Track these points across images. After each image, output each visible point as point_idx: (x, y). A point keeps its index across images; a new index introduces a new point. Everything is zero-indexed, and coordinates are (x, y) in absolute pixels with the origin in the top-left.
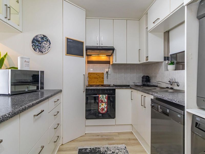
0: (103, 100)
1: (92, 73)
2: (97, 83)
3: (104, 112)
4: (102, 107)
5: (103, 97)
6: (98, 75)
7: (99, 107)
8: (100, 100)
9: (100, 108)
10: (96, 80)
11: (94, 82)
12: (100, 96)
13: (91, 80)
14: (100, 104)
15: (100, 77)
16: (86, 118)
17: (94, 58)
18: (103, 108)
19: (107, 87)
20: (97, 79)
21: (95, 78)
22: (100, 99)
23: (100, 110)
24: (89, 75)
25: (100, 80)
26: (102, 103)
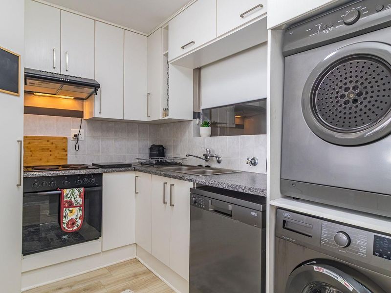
0: (73, 200)
1: (34, 138)
2: (48, 161)
3: (74, 228)
4: (69, 218)
5: (73, 194)
6: (52, 143)
7: (64, 219)
8: (67, 202)
9: (65, 221)
10: (47, 153)
11: (41, 159)
12: (66, 191)
13: (31, 156)
14: (65, 212)
15: (56, 147)
16: (22, 253)
17: (40, 101)
18: (72, 219)
19: (82, 171)
20: (51, 151)
21: (43, 150)
22: (65, 199)
23: (65, 226)
24: (27, 142)
25: (56, 155)
26: (71, 209)
